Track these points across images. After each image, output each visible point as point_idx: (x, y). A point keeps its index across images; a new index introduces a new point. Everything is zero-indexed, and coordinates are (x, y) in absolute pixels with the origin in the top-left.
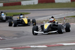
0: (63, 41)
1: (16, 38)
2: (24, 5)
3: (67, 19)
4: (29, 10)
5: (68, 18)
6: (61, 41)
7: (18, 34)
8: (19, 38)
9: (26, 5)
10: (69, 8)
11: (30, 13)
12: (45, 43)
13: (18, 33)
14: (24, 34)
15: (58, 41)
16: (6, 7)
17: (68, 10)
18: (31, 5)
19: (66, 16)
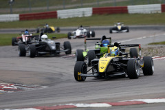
1: (45, 87)
2: (62, 18)
3: (152, 49)
5: (154, 46)
6: (139, 94)
8: (52, 87)
9: (66, 17)
12: (106, 99)
14: (62, 78)
17: (156, 29)
18: (77, 18)
19: (151, 42)
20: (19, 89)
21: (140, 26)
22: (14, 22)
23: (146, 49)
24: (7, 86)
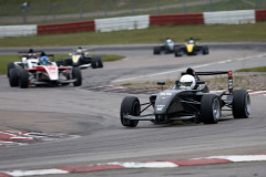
1: (76, 137)
3: (241, 78)
5: (244, 74)
6: (221, 147)
7: (83, 124)
8: (86, 137)
9: (108, 30)
10: (249, 43)
11: (124, 57)
12: (170, 155)
13: (85, 121)
14: (102, 123)
16: (47, 38)
17: (247, 47)
18: (126, 31)
19: (240, 68)
20: (36, 140)
21: (222, 43)
22: (29, 37)
24: (18, 135)
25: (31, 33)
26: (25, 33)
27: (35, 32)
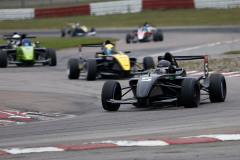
0: (216, 126)
1: (72, 116)
3: (230, 60)
4: (114, 29)
6: (210, 127)
8: (82, 116)
13: (80, 101)
15: (202, 128)
16: (44, 21)
17: (236, 31)
18: (120, 15)
20: (32, 119)
21: (212, 27)
22: (27, 20)
23: (220, 61)
24: (16, 114)
25: (29, 16)
26: (23, 17)
27: (33, 15)
